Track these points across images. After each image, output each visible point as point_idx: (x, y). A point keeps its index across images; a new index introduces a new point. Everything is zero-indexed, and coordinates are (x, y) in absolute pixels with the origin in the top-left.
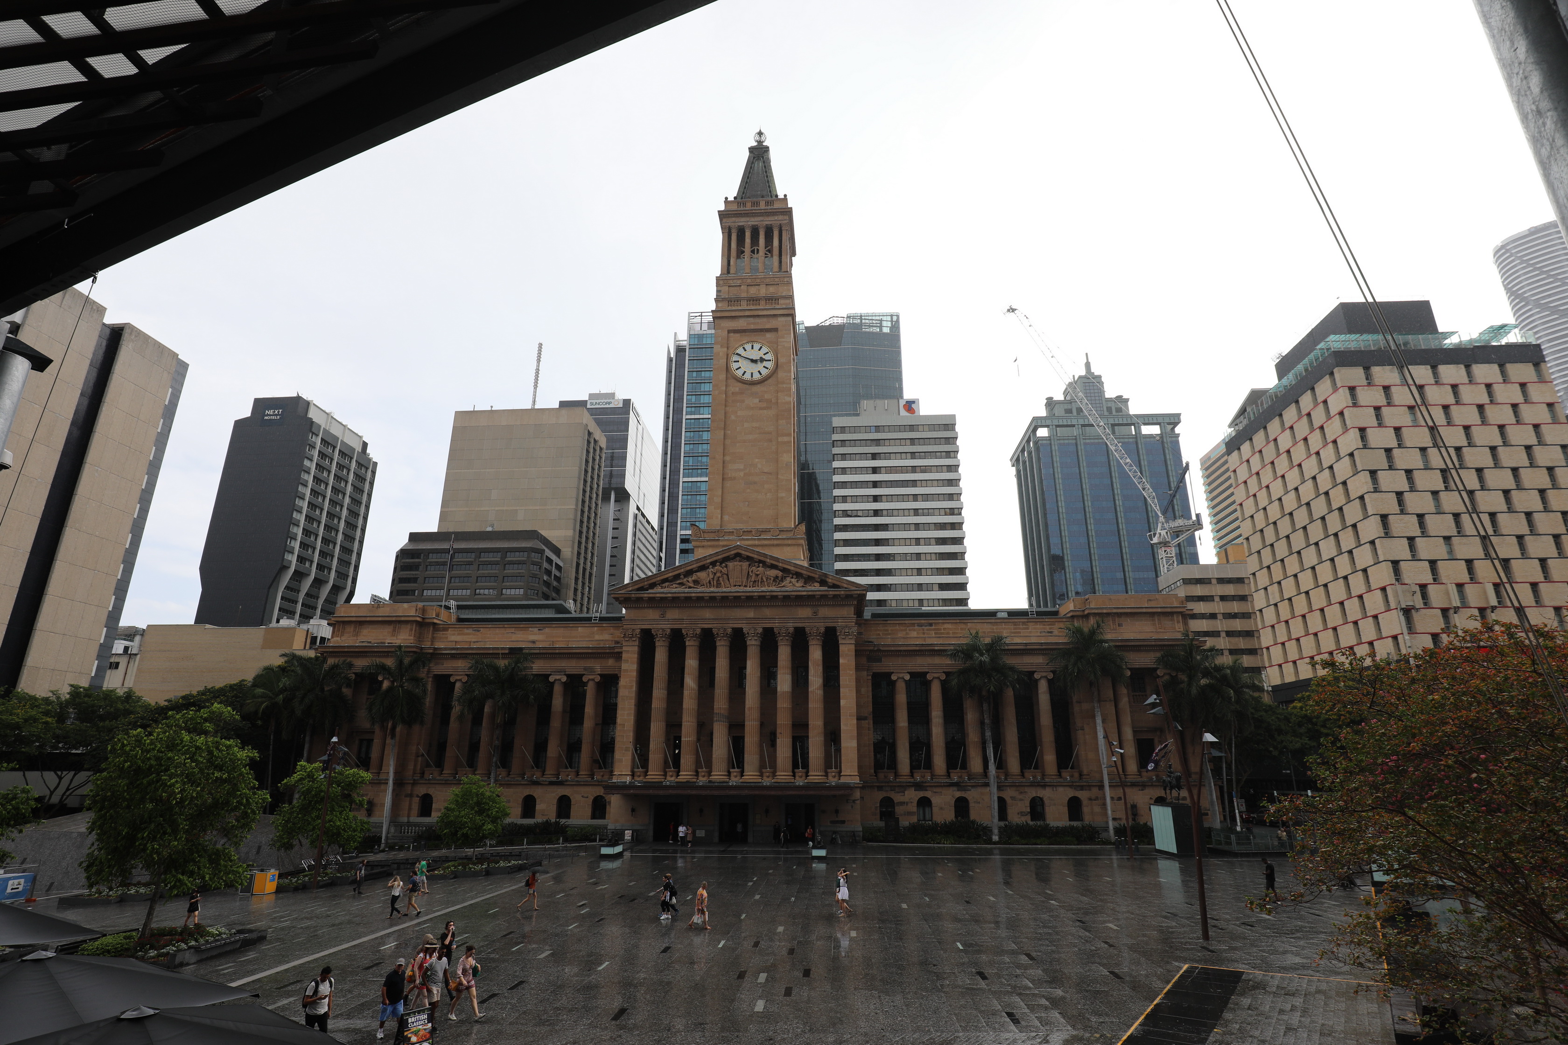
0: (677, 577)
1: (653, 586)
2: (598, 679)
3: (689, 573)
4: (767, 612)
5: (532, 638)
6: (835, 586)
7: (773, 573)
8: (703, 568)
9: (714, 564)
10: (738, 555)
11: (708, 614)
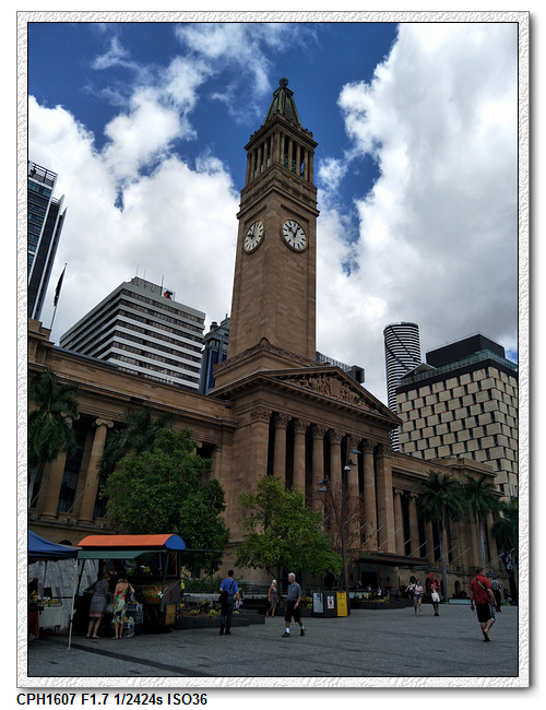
0: (300, 377)
1: (285, 378)
2: (200, 446)
3: (308, 377)
4: (347, 422)
5: (145, 392)
6: (386, 415)
7: (354, 394)
8: (315, 376)
9: (322, 374)
10: (335, 374)
11: (313, 412)
